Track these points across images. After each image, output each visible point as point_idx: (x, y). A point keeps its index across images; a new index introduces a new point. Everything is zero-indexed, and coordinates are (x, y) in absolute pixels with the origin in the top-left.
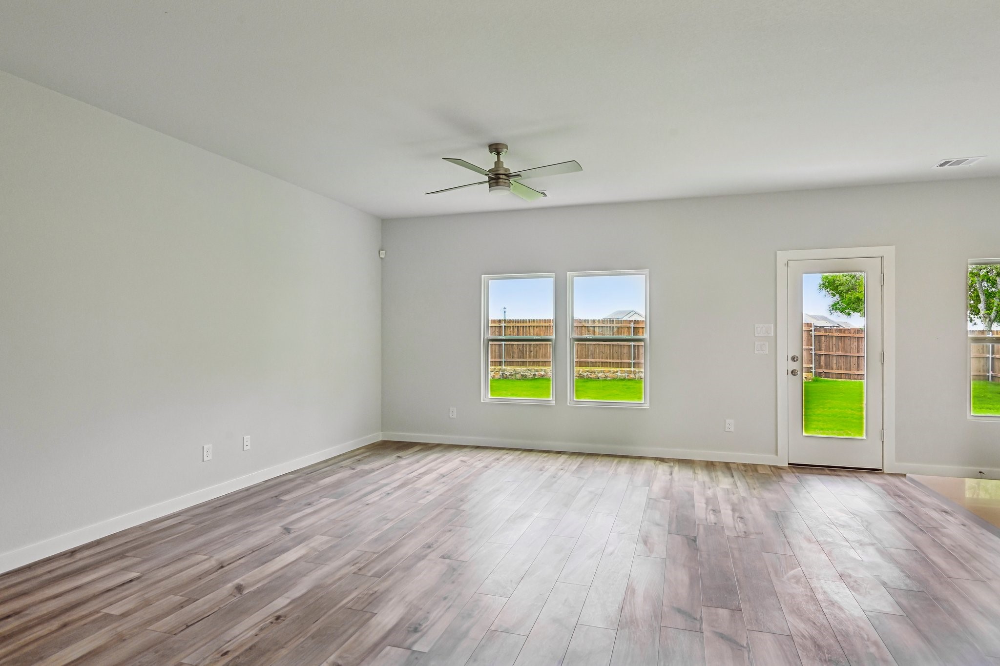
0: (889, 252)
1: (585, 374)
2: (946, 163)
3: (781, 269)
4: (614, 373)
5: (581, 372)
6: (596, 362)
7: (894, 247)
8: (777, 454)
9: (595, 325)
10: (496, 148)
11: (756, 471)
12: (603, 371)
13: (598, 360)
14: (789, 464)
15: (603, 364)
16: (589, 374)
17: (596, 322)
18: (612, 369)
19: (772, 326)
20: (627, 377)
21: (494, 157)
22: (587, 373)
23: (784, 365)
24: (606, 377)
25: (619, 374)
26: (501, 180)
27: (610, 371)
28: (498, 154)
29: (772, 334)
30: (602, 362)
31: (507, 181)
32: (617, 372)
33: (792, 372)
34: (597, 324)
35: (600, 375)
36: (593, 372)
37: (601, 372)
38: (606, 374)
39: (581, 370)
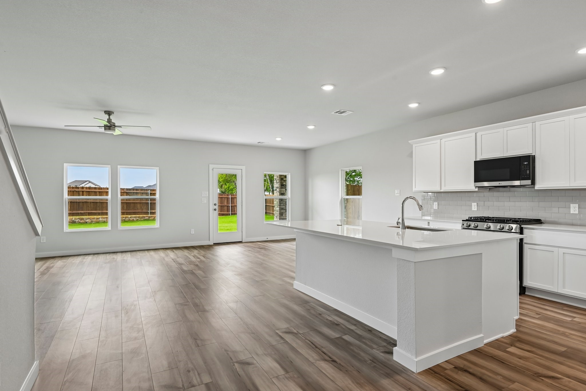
0: (243, 168)
1: (77, 221)
2: (259, 142)
3: (211, 171)
4: (97, 219)
5: (73, 219)
6: (84, 213)
7: (245, 166)
8: (209, 240)
9: (83, 190)
10: (109, 113)
11: (204, 247)
12: (90, 218)
13: (85, 212)
14: (214, 244)
15: (90, 214)
16: (80, 220)
17: (84, 188)
18: (95, 217)
19: (208, 192)
20: (106, 221)
21: (107, 117)
22: (78, 220)
23: (212, 207)
24: (92, 221)
25: (101, 219)
26: (112, 128)
27: (94, 218)
28: (109, 115)
29: (208, 195)
30: (88, 213)
31: (114, 128)
32: (99, 218)
33: (215, 210)
34: (85, 190)
35: (87, 220)
36: (82, 219)
37: (88, 218)
38: (91, 220)
39: (74, 218)
